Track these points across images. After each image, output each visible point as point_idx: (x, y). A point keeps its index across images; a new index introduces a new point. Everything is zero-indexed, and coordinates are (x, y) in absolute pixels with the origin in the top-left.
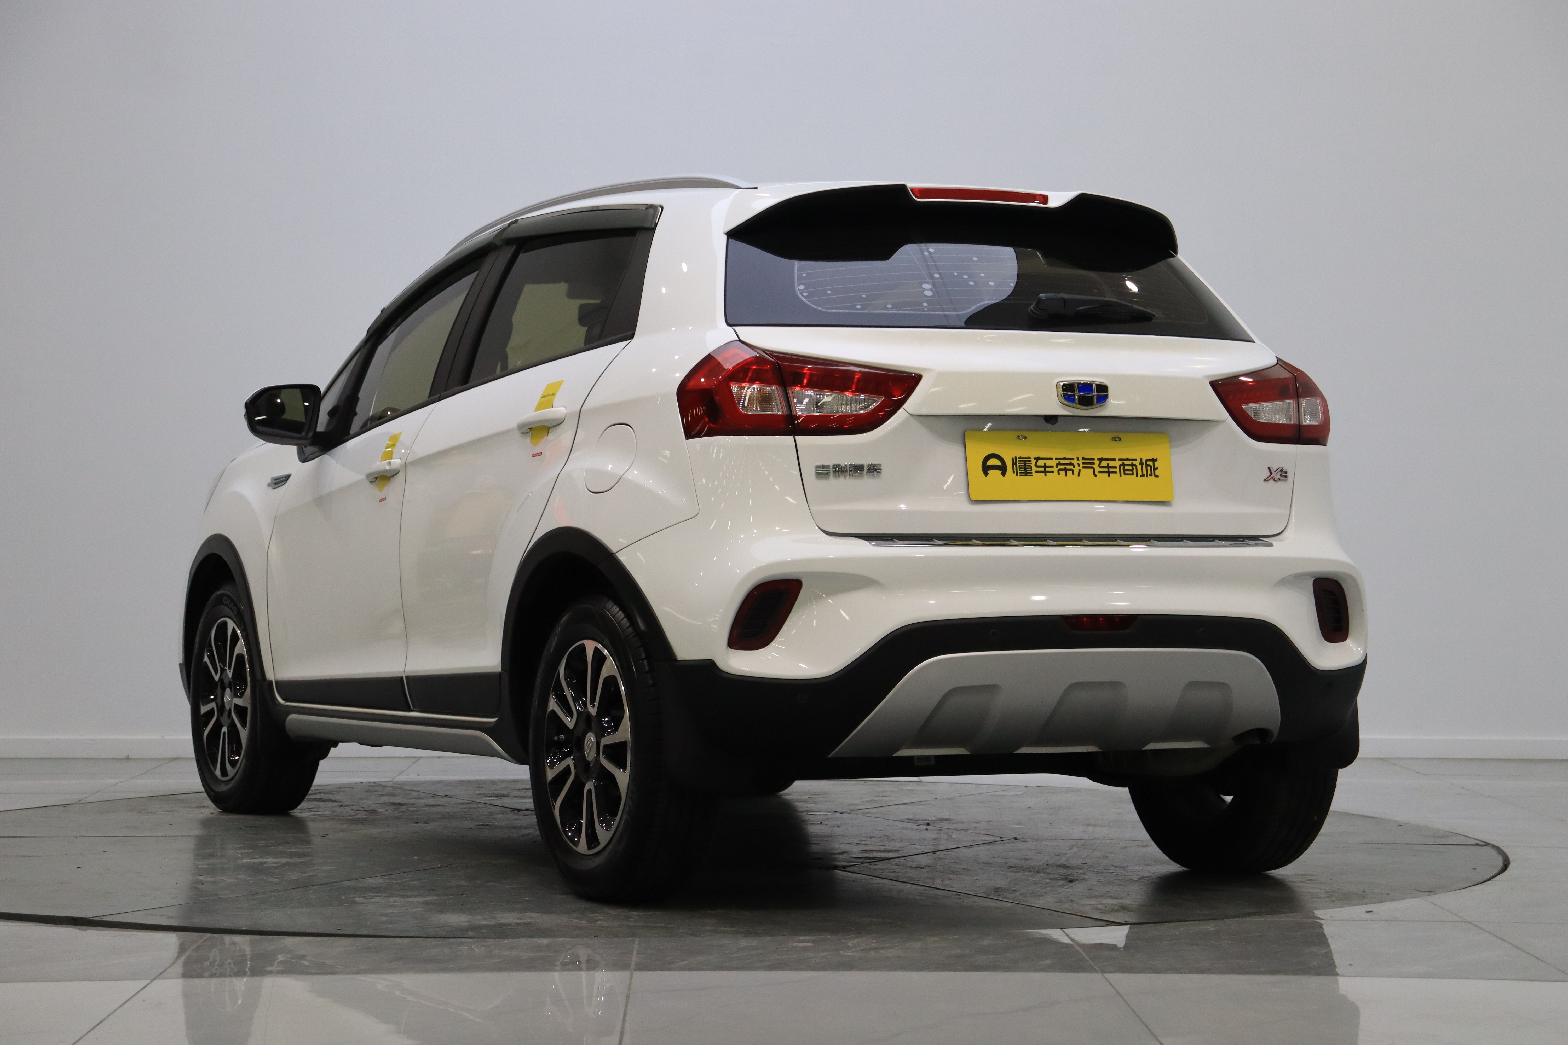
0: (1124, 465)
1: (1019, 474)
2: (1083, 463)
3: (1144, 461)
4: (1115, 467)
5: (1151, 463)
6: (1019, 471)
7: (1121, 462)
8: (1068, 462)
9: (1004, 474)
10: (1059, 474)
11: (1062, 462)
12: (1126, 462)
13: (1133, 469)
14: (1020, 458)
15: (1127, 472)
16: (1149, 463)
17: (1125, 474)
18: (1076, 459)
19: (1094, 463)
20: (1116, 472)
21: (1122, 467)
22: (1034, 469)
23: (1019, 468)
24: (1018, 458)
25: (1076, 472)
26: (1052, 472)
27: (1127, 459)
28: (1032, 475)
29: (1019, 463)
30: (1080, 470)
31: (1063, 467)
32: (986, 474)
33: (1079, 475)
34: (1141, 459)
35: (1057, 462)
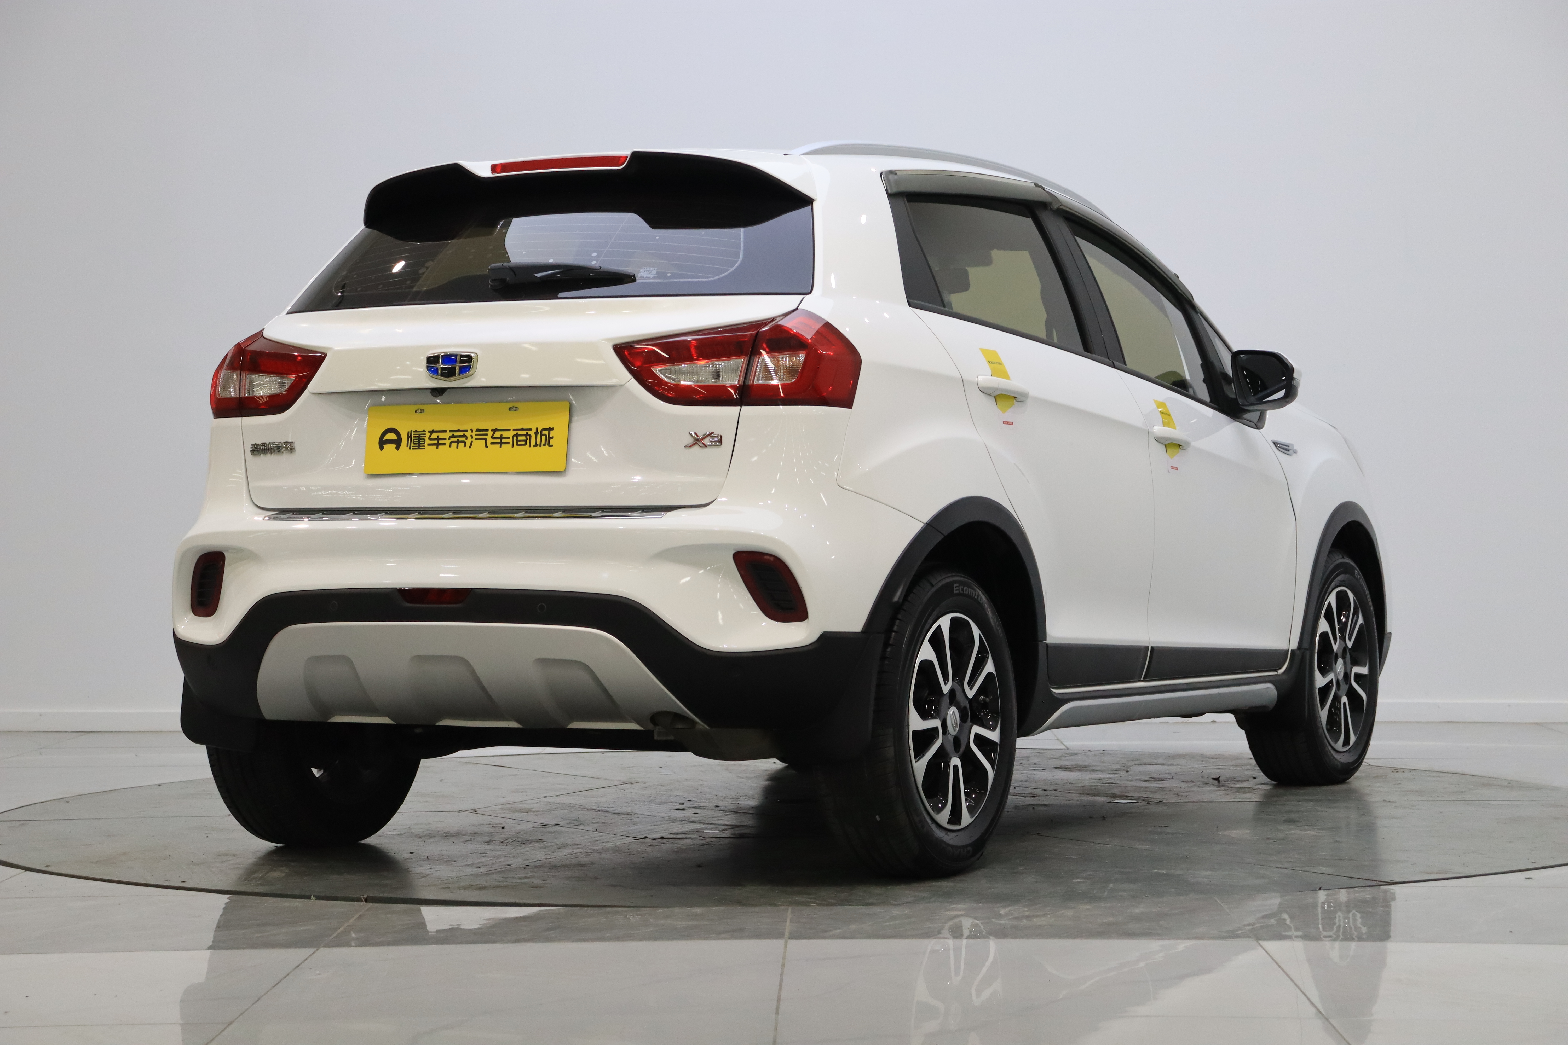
0: (517, 435)
1: (412, 448)
2: (476, 435)
3: (539, 431)
4: (508, 438)
5: (546, 432)
6: (412, 445)
7: (515, 433)
8: (461, 434)
9: (398, 448)
10: (450, 446)
11: (456, 434)
12: (520, 433)
13: (527, 439)
14: (416, 431)
15: (519, 443)
16: (544, 432)
17: (517, 444)
18: (470, 431)
19: (487, 435)
20: (508, 443)
21: (515, 438)
22: (428, 441)
23: (414, 442)
24: (414, 432)
25: (468, 444)
26: (445, 444)
27: (523, 429)
28: (424, 449)
29: (414, 437)
30: (472, 442)
31: (455, 439)
32: (382, 448)
33: (470, 447)
34: (537, 429)
35: (451, 434)
